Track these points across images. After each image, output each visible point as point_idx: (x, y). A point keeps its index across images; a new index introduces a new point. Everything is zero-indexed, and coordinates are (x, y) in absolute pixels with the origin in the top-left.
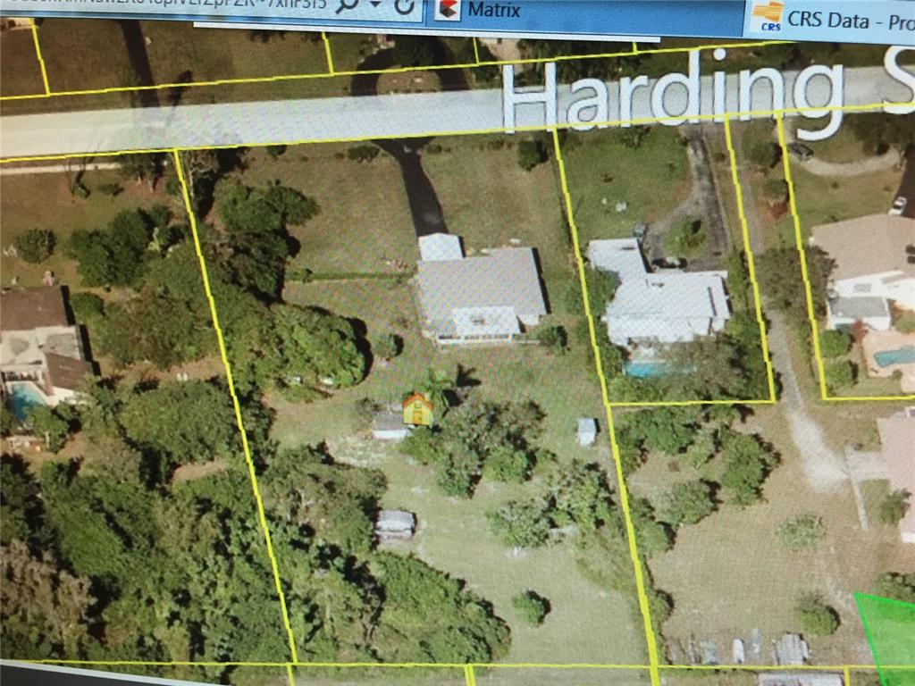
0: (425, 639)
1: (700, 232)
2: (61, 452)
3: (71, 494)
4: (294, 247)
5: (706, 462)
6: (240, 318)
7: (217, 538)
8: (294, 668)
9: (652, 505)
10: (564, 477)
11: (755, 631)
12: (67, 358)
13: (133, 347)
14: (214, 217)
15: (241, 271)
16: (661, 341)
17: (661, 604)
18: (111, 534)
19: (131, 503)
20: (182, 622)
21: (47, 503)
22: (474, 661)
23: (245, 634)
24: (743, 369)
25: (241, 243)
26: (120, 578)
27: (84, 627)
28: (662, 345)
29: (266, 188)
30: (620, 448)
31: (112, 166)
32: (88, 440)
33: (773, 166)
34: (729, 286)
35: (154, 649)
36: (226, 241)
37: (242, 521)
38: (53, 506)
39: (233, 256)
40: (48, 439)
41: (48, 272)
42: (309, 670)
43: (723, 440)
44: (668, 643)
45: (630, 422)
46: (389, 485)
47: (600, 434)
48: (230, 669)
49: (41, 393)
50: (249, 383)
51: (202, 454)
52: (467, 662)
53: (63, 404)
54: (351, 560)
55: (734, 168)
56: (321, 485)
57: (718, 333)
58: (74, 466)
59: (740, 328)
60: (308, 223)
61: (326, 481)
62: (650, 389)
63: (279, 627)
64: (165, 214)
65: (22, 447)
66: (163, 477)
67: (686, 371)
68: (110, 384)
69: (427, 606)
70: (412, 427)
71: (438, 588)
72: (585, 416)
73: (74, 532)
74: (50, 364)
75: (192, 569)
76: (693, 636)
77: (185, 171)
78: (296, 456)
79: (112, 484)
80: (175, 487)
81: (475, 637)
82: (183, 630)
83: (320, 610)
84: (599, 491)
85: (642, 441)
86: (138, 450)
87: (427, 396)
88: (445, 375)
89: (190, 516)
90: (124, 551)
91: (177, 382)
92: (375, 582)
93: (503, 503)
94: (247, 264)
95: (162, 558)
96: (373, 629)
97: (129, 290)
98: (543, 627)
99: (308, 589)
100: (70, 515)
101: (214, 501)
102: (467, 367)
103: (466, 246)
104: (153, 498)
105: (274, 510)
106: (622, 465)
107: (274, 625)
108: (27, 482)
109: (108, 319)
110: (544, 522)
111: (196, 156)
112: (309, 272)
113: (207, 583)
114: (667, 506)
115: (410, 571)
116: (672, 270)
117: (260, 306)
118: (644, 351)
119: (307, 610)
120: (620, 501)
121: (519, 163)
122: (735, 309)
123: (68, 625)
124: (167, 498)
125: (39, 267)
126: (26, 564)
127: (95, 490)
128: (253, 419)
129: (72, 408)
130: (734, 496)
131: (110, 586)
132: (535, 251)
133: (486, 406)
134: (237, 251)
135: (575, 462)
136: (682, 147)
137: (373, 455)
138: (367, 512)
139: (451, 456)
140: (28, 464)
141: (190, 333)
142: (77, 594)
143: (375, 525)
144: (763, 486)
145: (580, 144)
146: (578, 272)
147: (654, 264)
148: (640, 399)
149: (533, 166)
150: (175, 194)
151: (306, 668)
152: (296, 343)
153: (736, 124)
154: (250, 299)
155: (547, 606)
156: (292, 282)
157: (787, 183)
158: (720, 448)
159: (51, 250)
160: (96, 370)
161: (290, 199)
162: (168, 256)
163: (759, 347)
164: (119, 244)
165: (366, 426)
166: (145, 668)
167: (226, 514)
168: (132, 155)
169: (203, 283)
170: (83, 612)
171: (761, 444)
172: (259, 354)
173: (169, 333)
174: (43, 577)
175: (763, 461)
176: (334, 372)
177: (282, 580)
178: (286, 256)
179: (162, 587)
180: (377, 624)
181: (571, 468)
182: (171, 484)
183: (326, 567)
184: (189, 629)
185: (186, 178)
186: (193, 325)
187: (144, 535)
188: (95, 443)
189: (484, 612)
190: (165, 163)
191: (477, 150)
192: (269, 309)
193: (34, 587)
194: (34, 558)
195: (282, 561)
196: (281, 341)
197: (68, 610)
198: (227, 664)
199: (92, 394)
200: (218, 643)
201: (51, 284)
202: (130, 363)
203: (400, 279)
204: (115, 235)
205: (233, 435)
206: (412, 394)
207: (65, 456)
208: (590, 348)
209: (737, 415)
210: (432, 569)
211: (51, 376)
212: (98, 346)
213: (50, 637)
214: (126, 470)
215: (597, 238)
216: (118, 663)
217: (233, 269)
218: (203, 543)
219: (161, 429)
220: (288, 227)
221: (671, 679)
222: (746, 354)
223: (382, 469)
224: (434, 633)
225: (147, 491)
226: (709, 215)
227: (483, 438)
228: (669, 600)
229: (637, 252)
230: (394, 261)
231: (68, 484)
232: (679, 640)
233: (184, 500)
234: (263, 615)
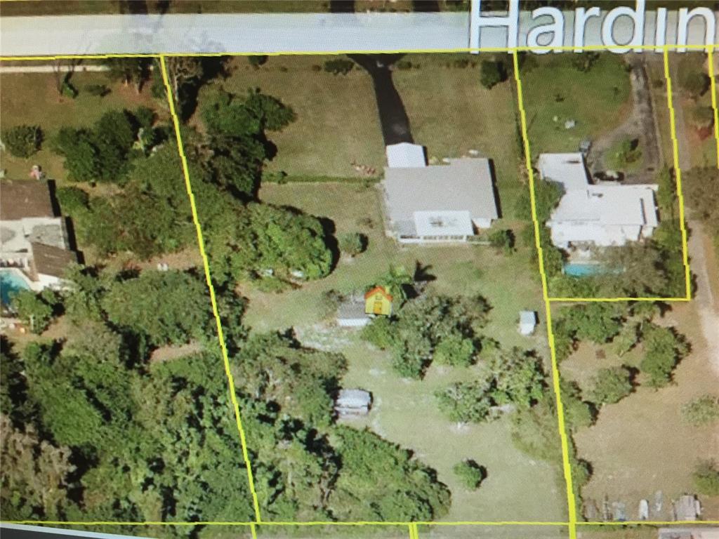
0: (376, 501)
1: (637, 149)
2: (45, 334)
3: (53, 372)
4: (271, 151)
5: (629, 351)
6: (219, 214)
7: (191, 413)
8: (257, 526)
9: (580, 387)
10: (505, 362)
11: (659, 493)
12: (52, 247)
13: (116, 238)
14: (197, 120)
15: (220, 172)
16: (597, 244)
17: (582, 471)
18: (91, 408)
19: (111, 381)
20: (155, 486)
21: (30, 381)
22: (418, 520)
23: (213, 497)
24: (666, 271)
25: (222, 146)
26: (98, 447)
27: (64, 492)
28: (598, 249)
29: (247, 95)
30: (556, 338)
31: (100, 68)
32: (71, 323)
33: (702, 94)
34: (658, 197)
35: (129, 510)
36: (207, 143)
37: (214, 398)
38: (36, 382)
39: (213, 157)
40: (32, 321)
41: (35, 167)
42: (270, 528)
43: (645, 332)
44: (585, 504)
45: (565, 315)
46: (349, 367)
47: (539, 325)
48: (198, 528)
49: (27, 279)
50: (225, 274)
51: (179, 338)
52: (412, 520)
53: (48, 289)
54: (312, 433)
55: (669, 94)
56: (288, 366)
57: (646, 239)
58: (57, 347)
59: (665, 235)
60: (286, 130)
61: (292, 363)
62: (585, 287)
63: (245, 491)
64: (150, 116)
65: (7, 328)
66: (142, 358)
67: (616, 272)
68: (93, 272)
69: (379, 472)
70: (373, 316)
71: (388, 457)
72: (526, 309)
73: (55, 406)
74: (35, 252)
75: (167, 440)
76: (607, 499)
77: (171, 76)
78: (266, 341)
79: (93, 363)
80: (152, 367)
81: (420, 499)
82: (157, 494)
83: (282, 476)
84: (534, 375)
85: (575, 332)
86: (118, 333)
87: (387, 289)
88: (404, 270)
89: (166, 392)
90: (103, 424)
91: (158, 272)
92: (333, 452)
93: (450, 385)
94: (226, 164)
95: (138, 430)
96: (330, 492)
97: (114, 186)
98: (480, 490)
99: (272, 458)
100: (53, 392)
101: (188, 380)
102: (424, 264)
103: (429, 156)
104: (132, 376)
105: (244, 388)
106: (556, 352)
107: (240, 489)
108: (11, 361)
109: (93, 212)
110: (485, 401)
111: (181, 63)
112: (284, 174)
113: (179, 453)
114: (593, 388)
115: (365, 443)
116: (611, 183)
117: (238, 204)
118: (582, 253)
119: (270, 476)
120: (552, 383)
121: (482, 81)
122: (662, 219)
123: (48, 490)
124: (144, 376)
125: (26, 161)
126: (9, 434)
127: (76, 369)
128: (228, 306)
129: (57, 294)
130: (650, 380)
131: (88, 455)
132: (491, 163)
133: (440, 298)
134: (218, 152)
135: (515, 349)
136: (627, 73)
137: (336, 341)
138: (328, 391)
139: (406, 342)
140: (12, 344)
141: (171, 227)
142: (57, 462)
143: (335, 402)
144: (674, 371)
145: (536, 66)
146: (528, 182)
147: (596, 175)
148: (576, 295)
149: (494, 84)
150: (160, 97)
151: (268, 526)
152: (270, 239)
153: (673, 54)
154: (229, 197)
155: (483, 473)
156: (267, 183)
157: (713, 110)
158: (641, 339)
159: (38, 146)
160: (80, 258)
161: (270, 107)
162: (152, 155)
163: (681, 252)
164: (105, 142)
165: (331, 315)
166: (120, 528)
167: (201, 391)
168: (120, 59)
169: (184, 181)
170: (63, 478)
171: (676, 336)
172: (235, 248)
173: (151, 227)
174: (25, 447)
175: (676, 350)
176: (304, 265)
177: (249, 450)
178: (263, 159)
179: (137, 457)
180: (333, 489)
181: (512, 354)
182: (149, 364)
183: (290, 438)
184: (162, 493)
185: (171, 82)
186: (174, 220)
187: (122, 410)
188: (78, 326)
189: (429, 478)
190: (152, 68)
191: (444, 68)
192: (246, 208)
193: (17, 457)
194: (17, 430)
195: (250, 433)
196: (256, 237)
197: (49, 477)
198: (196, 523)
199: (76, 281)
200: (188, 505)
201: (38, 178)
202: (112, 253)
203: (368, 183)
204: (101, 134)
205: (208, 320)
206: (374, 287)
207: (49, 337)
208: (535, 250)
209: (657, 309)
210: (385, 441)
211: (37, 264)
212: (83, 237)
213: (32, 501)
214: (106, 351)
215: (546, 152)
216: (94, 523)
217: (212, 169)
218: (178, 417)
219: (141, 314)
220: (266, 132)
221: (585, 534)
222: (668, 257)
223: (344, 353)
224: (384, 495)
225: (126, 370)
226: (646, 134)
227: (436, 327)
228: (589, 467)
229: (581, 165)
230: (363, 167)
231: (51, 363)
232: (594, 501)
233: (161, 378)
234: (231, 480)
